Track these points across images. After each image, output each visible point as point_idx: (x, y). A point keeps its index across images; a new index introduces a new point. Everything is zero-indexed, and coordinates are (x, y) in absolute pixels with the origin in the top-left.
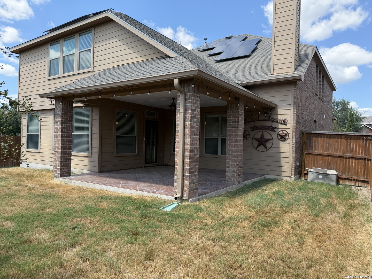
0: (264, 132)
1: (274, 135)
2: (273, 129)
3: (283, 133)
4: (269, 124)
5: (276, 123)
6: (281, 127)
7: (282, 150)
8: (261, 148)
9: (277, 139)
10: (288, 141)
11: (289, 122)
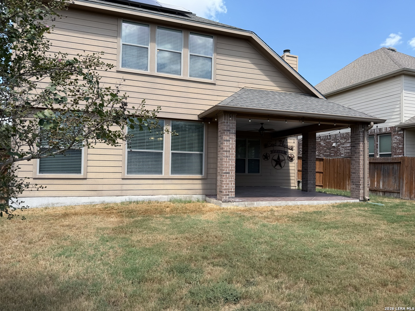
0: (280, 155)
1: (286, 158)
2: (286, 153)
3: (291, 156)
4: (282, 149)
5: (287, 149)
6: (290, 151)
7: (291, 168)
8: (278, 167)
9: (287, 160)
10: (294, 162)
11: (294, 148)
